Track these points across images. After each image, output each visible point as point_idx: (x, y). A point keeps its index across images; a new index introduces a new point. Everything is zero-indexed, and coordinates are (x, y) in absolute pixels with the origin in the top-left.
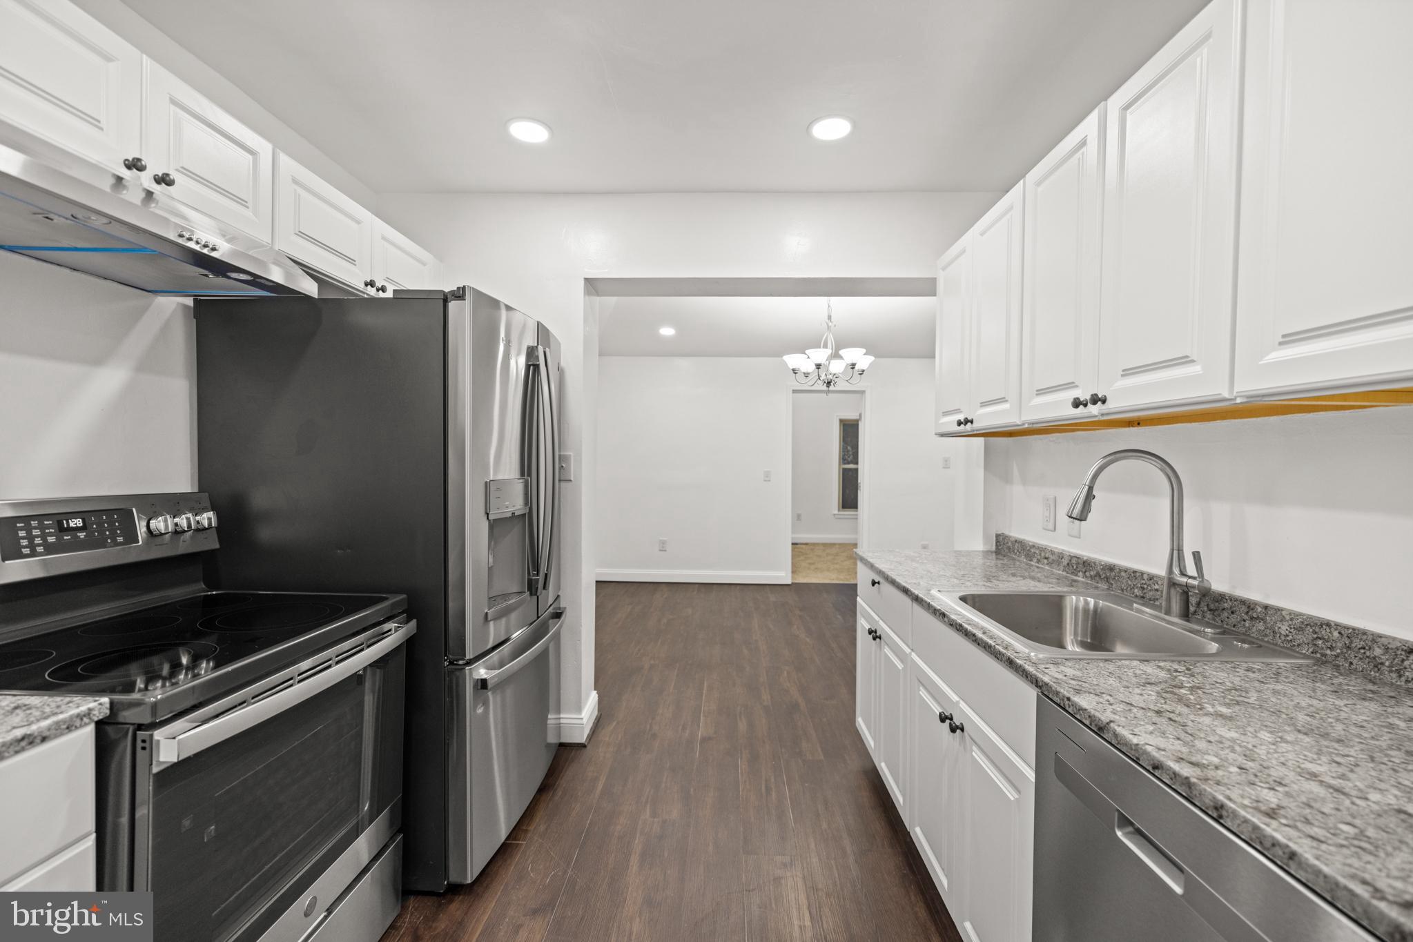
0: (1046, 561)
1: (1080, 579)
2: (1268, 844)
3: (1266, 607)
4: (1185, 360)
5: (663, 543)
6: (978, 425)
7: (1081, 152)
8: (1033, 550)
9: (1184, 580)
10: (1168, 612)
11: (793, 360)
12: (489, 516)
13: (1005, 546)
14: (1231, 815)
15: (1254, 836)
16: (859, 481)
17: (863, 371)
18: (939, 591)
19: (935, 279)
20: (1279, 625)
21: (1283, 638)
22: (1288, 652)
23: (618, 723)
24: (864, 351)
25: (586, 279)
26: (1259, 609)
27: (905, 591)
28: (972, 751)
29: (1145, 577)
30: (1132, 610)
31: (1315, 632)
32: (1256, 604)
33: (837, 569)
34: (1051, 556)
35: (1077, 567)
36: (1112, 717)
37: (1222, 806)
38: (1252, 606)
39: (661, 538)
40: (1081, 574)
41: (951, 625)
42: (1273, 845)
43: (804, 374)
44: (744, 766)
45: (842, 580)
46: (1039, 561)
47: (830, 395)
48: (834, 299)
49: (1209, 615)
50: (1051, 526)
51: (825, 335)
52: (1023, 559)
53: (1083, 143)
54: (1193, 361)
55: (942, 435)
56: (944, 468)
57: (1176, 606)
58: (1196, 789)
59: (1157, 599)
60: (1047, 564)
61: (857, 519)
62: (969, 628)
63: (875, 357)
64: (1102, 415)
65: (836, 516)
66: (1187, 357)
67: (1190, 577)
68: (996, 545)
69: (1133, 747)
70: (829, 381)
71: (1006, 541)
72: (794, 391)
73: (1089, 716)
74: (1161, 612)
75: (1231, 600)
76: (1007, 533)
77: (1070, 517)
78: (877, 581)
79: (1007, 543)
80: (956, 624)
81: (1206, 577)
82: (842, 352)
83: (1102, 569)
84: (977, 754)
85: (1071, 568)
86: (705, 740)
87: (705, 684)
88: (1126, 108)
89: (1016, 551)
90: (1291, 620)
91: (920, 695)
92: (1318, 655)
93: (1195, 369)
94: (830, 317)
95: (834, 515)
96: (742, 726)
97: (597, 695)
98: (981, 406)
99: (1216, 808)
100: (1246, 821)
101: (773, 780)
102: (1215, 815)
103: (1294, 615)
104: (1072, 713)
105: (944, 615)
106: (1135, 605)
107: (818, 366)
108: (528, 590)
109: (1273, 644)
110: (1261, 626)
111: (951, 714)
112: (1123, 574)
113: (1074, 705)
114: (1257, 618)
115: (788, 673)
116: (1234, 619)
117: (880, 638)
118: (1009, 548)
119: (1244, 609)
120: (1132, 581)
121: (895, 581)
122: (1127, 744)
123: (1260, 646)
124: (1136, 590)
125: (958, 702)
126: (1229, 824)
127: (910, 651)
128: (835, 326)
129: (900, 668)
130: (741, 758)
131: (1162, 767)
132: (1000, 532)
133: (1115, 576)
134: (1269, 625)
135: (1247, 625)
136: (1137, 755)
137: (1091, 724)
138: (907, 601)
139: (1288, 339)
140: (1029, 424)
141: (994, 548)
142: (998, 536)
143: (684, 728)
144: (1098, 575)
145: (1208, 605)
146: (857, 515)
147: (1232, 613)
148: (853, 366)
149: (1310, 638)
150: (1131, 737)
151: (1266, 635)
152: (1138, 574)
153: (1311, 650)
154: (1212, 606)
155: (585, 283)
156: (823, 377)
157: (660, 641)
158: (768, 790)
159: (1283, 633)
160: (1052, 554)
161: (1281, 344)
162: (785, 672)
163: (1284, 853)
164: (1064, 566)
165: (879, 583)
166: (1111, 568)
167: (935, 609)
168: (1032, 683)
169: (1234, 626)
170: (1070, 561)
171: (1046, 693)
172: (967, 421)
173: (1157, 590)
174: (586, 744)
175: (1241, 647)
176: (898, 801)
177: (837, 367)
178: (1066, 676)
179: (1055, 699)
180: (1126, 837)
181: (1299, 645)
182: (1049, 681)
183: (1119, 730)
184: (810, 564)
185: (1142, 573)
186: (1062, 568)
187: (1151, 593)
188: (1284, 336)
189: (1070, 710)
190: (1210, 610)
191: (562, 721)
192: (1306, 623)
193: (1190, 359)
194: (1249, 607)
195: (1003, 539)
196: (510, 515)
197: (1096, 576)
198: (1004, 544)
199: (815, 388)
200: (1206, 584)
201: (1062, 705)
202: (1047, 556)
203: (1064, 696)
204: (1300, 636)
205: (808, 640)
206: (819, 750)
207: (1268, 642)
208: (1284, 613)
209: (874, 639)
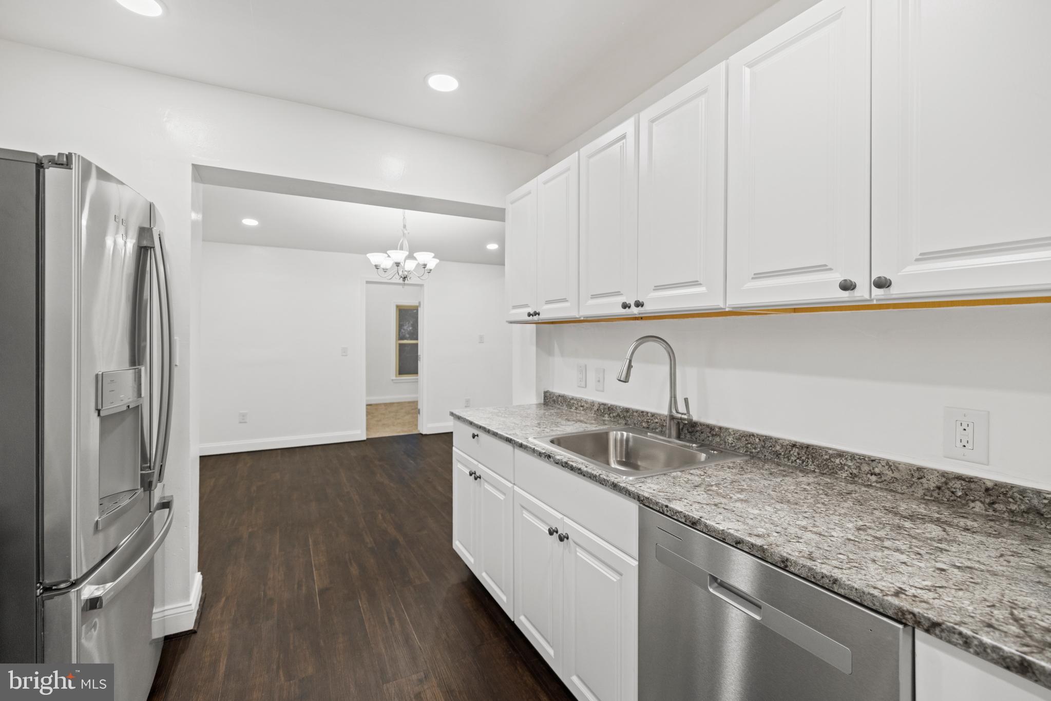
0: (582, 408)
1: (607, 418)
2: (819, 577)
3: (720, 428)
4: (696, 283)
5: (244, 415)
6: (543, 316)
7: (622, 142)
8: (572, 402)
9: (679, 416)
10: (670, 437)
11: (375, 258)
12: (101, 412)
13: (551, 400)
14: (794, 564)
15: (809, 574)
16: (419, 354)
17: (431, 270)
18: (534, 438)
19: (505, 209)
20: (727, 437)
21: (730, 445)
22: (733, 452)
23: (227, 599)
24: (433, 255)
25: (193, 165)
26: (717, 430)
27: (509, 440)
28: (576, 551)
29: (649, 415)
30: (647, 437)
31: (746, 440)
32: (715, 426)
33: (400, 423)
34: (585, 405)
35: (604, 411)
36: (701, 514)
37: (787, 560)
38: (713, 428)
39: (241, 412)
40: (606, 415)
41: (557, 463)
42: (823, 577)
43: (384, 269)
44: (365, 606)
45: (405, 432)
46: (576, 409)
47: (406, 287)
48: (407, 211)
49: (688, 436)
50: (583, 384)
51: (401, 241)
52: (565, 407)
53: (624, 137)
54: (700, 284)
55: (511, 322)
56: (480, 343)
57: (674, 433)
58: (768, 552)
59: (657, 428)
60: (583, 410)
61: (417, 382)
62: (574, 465)
63: (440, 260)
64: (639, 314)
65: (395, 381)
66: (697, 281)
67: (682, 414)
68: (544, 399)
69: (720, 532)
70: (405, 276)
71: (552, 396)
72: (368, 282)
73: (685, 516)
74: (666, 437)
75: (701, 425)
76: (551, 390)
77: (620, 380)
78: (476, 434)
79: (553, 397)
80: (562, 462)
81: (691, 413)
82: (415, 255)
83: (621, 412)
84: (581, 554)
85: (600, 411)
86: (322, 592)
87: (310, 540)
88: (653, 121)
89: (559, 403)
90: (734, 434)
91: (524, 517)
92: (749, 453)
93: (702, 289)
94: (405, 226)
95: (393, 380)
96: (354, 570)
97: (201, 576)
98: (546, 304)
99: (783, 562)
100: (804, 566)
101: (393, 611)
102: (782, 566)
103: (735, 432)
104: (670, 515)
105: (549, 457)
106: (649, 434)
107: (398, 264)
108: (141, 487)
109: (725, 449)
110: (718, 439)
111: (556, 528)
112: (635, 414)
113: (672, 510)
114: (716, 435)
115: (382, 515)
116: (703, 436)
117: (480, 477)
118: (554, 401)
119: (708, 430)
120: (640, 418)
121: (497, 433)
122: (715, 530)
123: (722, 452)
124: (644, 424)
125: (562, 519)
126: (792, 570)
127: (512, 485)
128: (409, 233)
129: (502, 499)
130: (361, 599)
131: (743, 542)
132: (546, 390)
133: (630, 415)
134: (722, 438)
135: (710, 439)
136: (723, 537)
137: (686, 521)
138: (508, 447)
139: (758, 276)
140: (584, 317)
141: (542, 401)
142: (545, 393)
143: (300, 586)
144: (618, 415)
145: (688, 430)
146: (417, 379)
147: (702, 433)
148: (425, 266)
149: (744, 444)
150: (717, 525)
151: (721, 444)
152: (644, 414)
153: (745, 450)
154: (690, 430)
155: (193, 169)
156: (400, 273)
157: (254, 508)
158: (391, 620)
159: (730, 442)
160: (586, 403)
161: (753, 278)
162: (380, 516)
163: (830, 581)
164: (595, 411)
165: (477, 436)
166: (627, 410)
167: (540, 453)
168: (635, 499)
169: (703, 441)
170: (599, 407)
171: (647, 504)
172: (536, 314)
173: (657, 423)
174: (196, 629)
175: (714, 453)
176: (502, 600)
177: (410, 265)
178: (654, 490)
179: (655, 507)
180: (716, 591)
181: (738, 448)
182: (649, 496)
183: (708, 522)
184: (378, 421)
185: (647, 413)
186: (593, 412)
187: (653, 425)
188: (755, 274)
189: (668, 514)
190: (689, 432)
191: (166, 613)
192: (742, 435)
193: (698, 283)
194: (711, 429)
195: (550, 395)
196: (125, 408)
197: (617, 416)
198: (550, 398)
199: (393, 281)
200: (691, 418)
201: (661, 511)
202: (582, 405)
203: (663, 505)
204: (739, 443)
205: (392, 485)
206: (424, 574)
207: (722, 448)
208: (730, 430)
209: (476, 479)
